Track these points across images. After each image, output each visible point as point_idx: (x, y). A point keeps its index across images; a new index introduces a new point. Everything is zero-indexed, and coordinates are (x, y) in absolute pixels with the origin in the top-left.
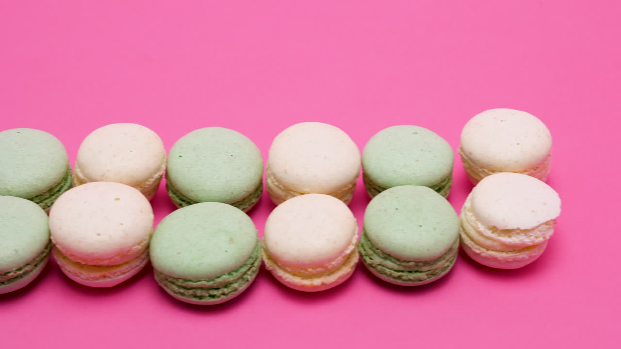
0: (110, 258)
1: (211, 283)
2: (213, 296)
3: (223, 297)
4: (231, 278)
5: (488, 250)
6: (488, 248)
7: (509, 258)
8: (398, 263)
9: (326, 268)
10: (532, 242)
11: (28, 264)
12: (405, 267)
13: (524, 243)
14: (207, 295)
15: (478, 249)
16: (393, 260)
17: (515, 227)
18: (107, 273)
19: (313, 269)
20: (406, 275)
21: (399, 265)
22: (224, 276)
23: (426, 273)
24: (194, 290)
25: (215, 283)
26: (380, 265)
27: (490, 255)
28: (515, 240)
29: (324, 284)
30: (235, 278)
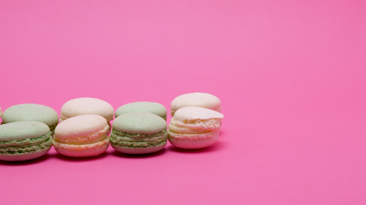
1: (20, 142)
2: (20, 152)
3: (26, 153)
4: (32, 142)
6: (183, 133)
8: (131, 136)
9: (88, 138)
10: (207, 126)
12: (135, 138)
13: (203, 127)
14: (17, 151)
15: (178, 135)
16: (128, 135)
19: (81, 138)
20: (136, 144)
21: (131, 138)
22: (27, 139)
23: (147, 142)
24: (9, 148)
25: (22, 143)
26: (120, 141)
27: (184, 136)
29: (87, 149)
30: (35, 142)
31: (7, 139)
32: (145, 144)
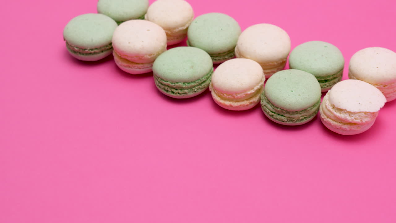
0: (132, 57)
1: (173, 85)
2: (173, 92)
3: (178, 94)
4: (184, 86)
5: (328, 118)
7: (337, 126)
9: (234, 97)
11: (96, 49)
12: (276, 110)
13: (347, 119)
14: (170, 91)
15: (324, 116)
16: (271, 105)
17: (344, 109)
18: (131, 65)
19: (227, 95)
20: (276, 116)
21: (273, 108)
22: (180, 83)
23: (287, 118)
24: (165, 86)
25: (175, 85)
26: (265, 106)
28: (342, 116)
29: (231, 106)
30: (187, 87)
31: (163, 78)
32: (285, 119)
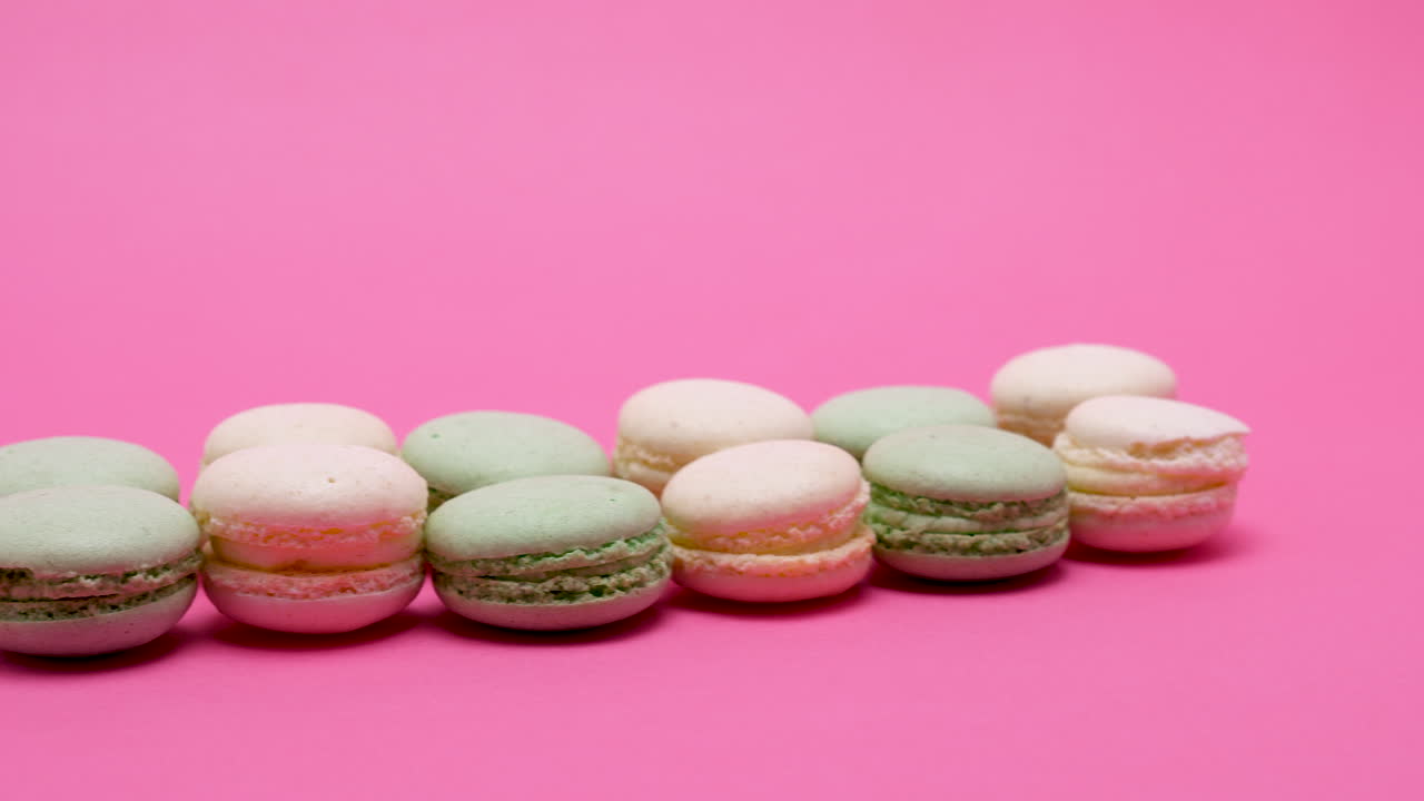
0: (360, 532)
1: (595, 555)
2: (598, 592)
3: (619, 593)
4: (633, 552)
6: (1133, 491)
7: (1179, 507)
8: (968, 514)
9: (825, 527)
10: (1219, 464)
12: (984, 520)
13: (1204, 469)
14: (586, 588)
16: (957, 510)
17: (1181, 437)
18: (349, 579)
19: (800, 529)
20: (989, 541)
21: (970, 518)
22: (617, 542)
23: (1028, 533)
24: (559, 578)
25: (601, 558)
27: (1141, 506)
29: (823, 568)
30: (641, 553)
31: (546, 546)
32: (1021, 538)
